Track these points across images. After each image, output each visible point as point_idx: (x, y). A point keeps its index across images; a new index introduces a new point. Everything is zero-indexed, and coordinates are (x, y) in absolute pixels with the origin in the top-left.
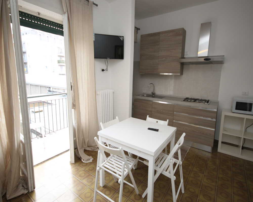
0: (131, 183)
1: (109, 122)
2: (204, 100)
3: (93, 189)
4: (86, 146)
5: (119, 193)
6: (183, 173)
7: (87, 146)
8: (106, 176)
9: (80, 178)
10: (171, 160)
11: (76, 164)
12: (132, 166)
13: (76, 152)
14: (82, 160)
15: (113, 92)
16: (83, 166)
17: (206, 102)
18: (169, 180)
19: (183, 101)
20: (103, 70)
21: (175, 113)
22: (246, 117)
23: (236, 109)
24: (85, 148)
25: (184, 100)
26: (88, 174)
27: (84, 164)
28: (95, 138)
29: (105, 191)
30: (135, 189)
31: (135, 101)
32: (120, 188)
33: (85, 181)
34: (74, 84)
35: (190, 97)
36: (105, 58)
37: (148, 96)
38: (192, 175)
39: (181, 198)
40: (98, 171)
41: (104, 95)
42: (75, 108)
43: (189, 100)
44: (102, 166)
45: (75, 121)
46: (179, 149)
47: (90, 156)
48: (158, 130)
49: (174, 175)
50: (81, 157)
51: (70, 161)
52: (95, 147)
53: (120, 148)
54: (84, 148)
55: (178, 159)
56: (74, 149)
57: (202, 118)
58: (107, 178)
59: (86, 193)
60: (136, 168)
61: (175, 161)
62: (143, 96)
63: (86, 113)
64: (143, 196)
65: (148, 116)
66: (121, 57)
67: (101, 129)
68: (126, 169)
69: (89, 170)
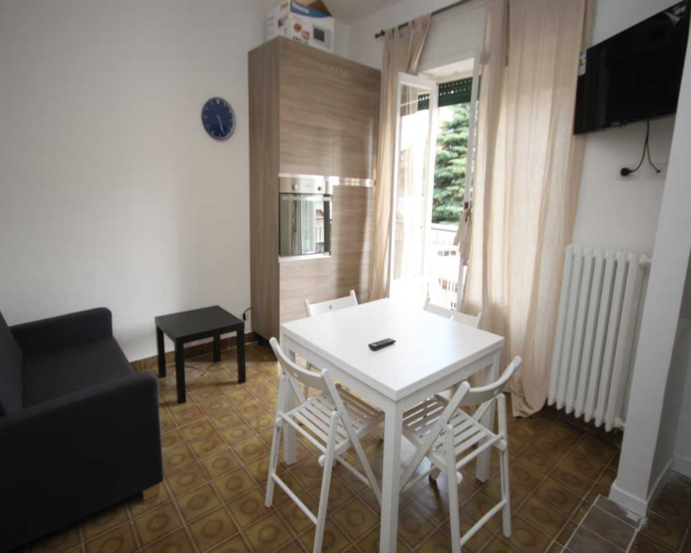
20: (625, 172)
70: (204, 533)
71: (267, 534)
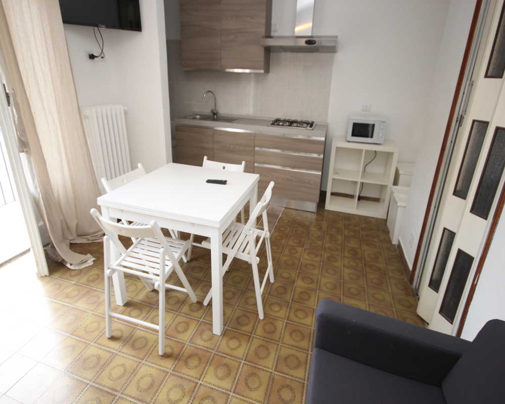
0: (181, 285)
1: (123, 176)
2: (305, 123)
3: (103, 314)
4: (72, 235)
5: (158, 309)
6: (272, 252)
7: (75, 236)
8: (129, 286)
9: (67, 300)
10: (251, 232)
11: (53, 276)
12: (181, 254)
13: (49, 252)
14: (68, 265)
15: (126, 113)
16: (71, 276)
17: (309, 125)
18: (248, 266)
19: (271, 124)
20: (92, 57)
21: (257, 149)
22: (365, 147)
23: (353, 135)
24: (71, 240)
25: (273, 124)
26: (87, 289)
27: (73, 273)
28: (92, 210)
29: (130, 311)
30: (189, 293)
31: (177, 130)
32: (159, 300)
33: (81, 304)
34: (13, 89)
35: (283, 118)
36: (95, 24)
37: (204, 118)
38: (287, 252)
39: (269, 291)
40: (109, 278)
41: (102, 117)
42: (27, 152)
43: (281, 124)
44: (117, 265)
45: (34, 182)
46: (264, 210)
47: (86, 254)
48: (226, 181)
49: (257, 256)
50: (63, 260)
51: (37, 272)
52: (96, 234)
53: (152, 222)
54: (68, 241)
55: (263, 229)
56: (44, 246)
57: (303, 154)
58: (132, 288)
59: (87, 326)
60: (189, 260)
61: (258, 234)
62: (195, 118)
63: (61, 161)
64: (206, 303)
65: (205, 158)
66: (135, 25)
67: (105, 192)
68: (167, 263)
69: (89, 281)
70: (303, 338)
71: (277, 308)
